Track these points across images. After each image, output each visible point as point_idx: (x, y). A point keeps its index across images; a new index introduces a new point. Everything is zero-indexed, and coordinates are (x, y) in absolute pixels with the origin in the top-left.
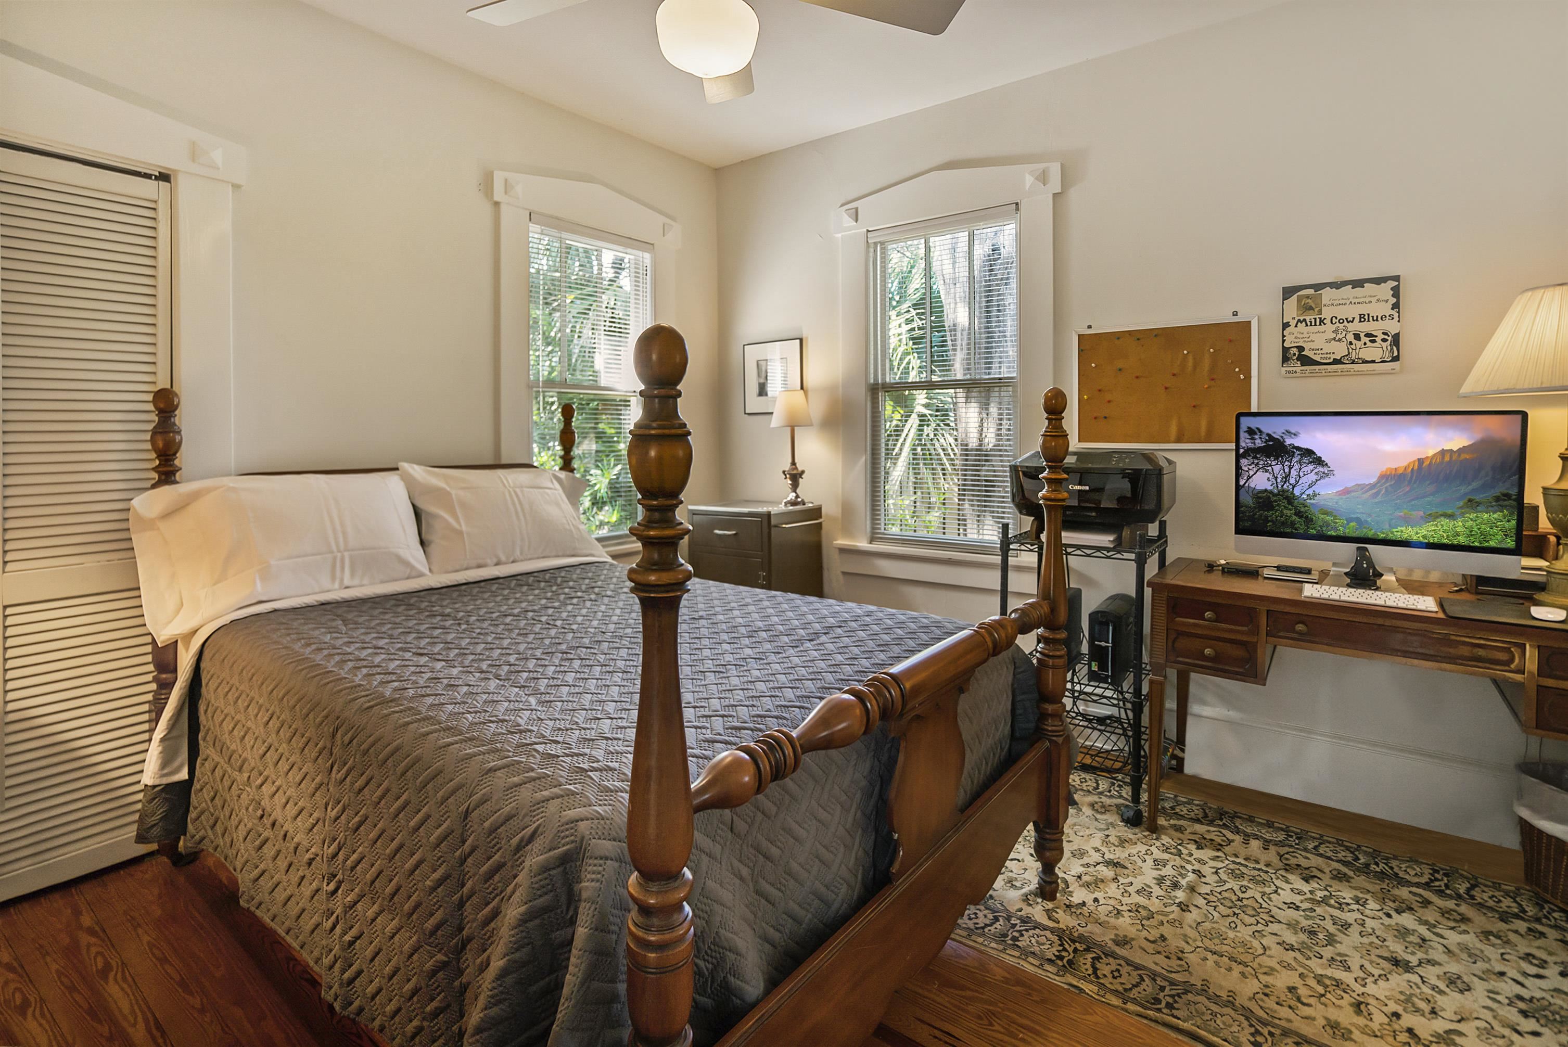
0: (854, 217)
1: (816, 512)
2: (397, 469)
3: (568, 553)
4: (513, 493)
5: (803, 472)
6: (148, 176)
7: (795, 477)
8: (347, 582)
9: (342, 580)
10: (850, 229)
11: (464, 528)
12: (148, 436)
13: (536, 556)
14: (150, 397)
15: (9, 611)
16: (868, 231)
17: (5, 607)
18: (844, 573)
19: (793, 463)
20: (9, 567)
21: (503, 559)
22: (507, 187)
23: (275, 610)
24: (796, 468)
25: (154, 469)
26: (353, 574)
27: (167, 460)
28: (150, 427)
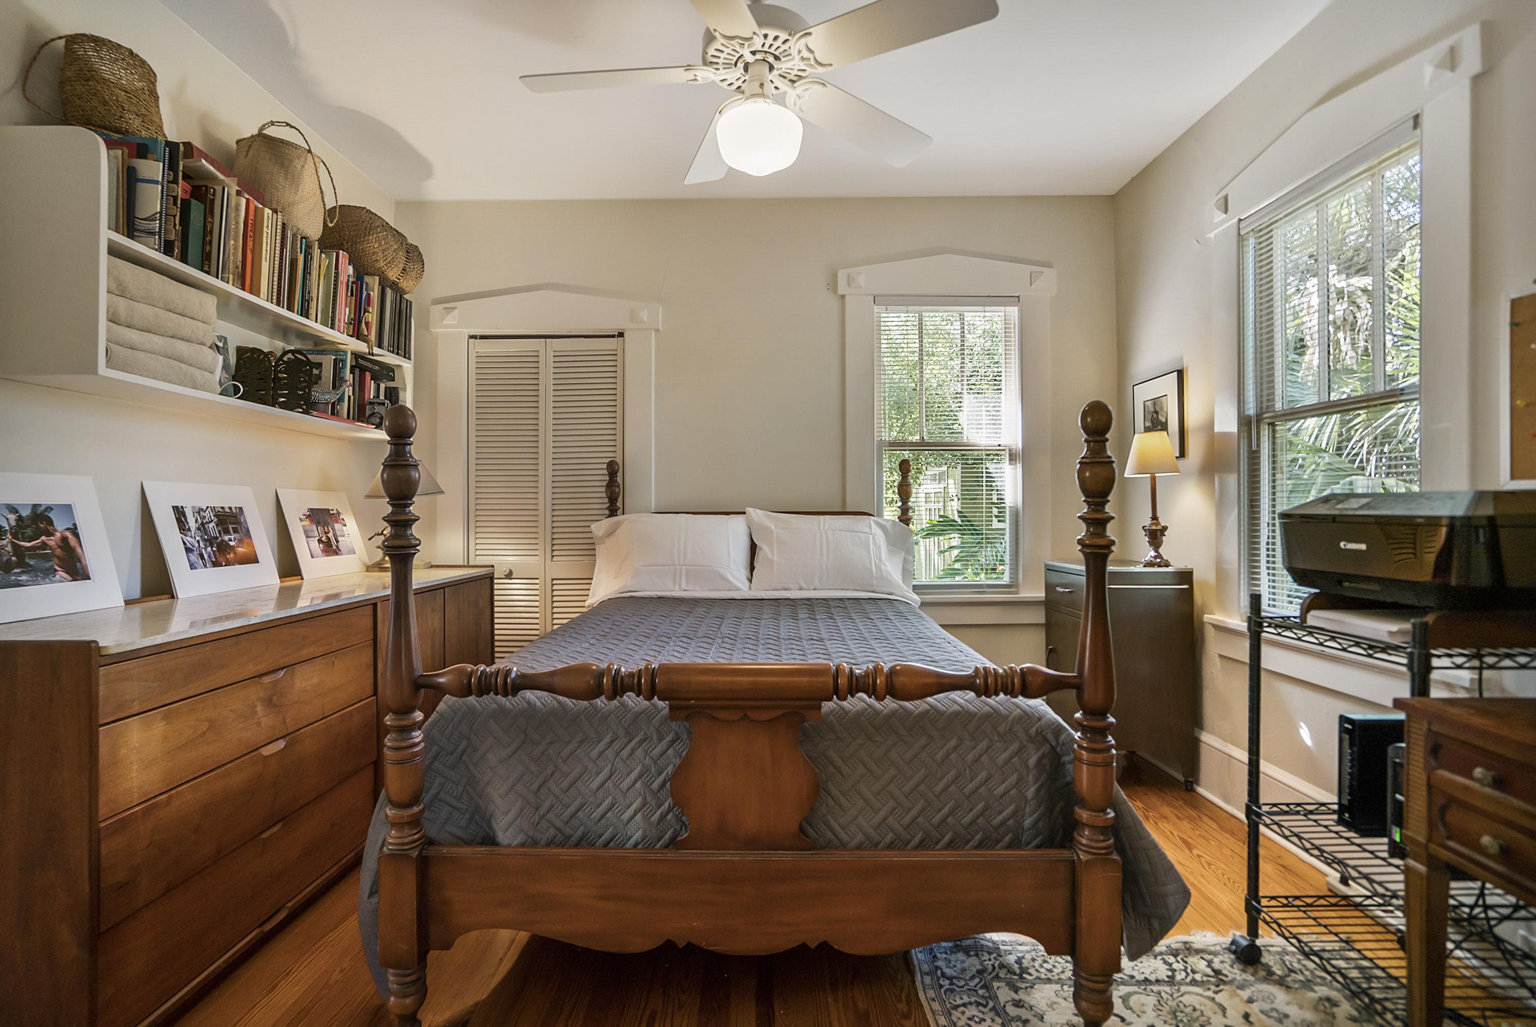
0: (1223, 208)
1: (1186, 576)
2: (744, 513)
3: (866, 588)
4: (824, 534)
5: (1165, 528)
6: (613, 336)
7: (1156, 536)
8: (684, 586)
9: (680, 585)
10: (1224, 222)
11: (775, 558)
12: (604, 489)
13: (835, 587)
14: (605, 466)
15: (555, 582)
16: (1240, 220)
17: (553, 580)
18: (1220, 656)
19: (1155, 517)
20: (555, 559)
21: (804, 586)
22: (850, 280)
23: (632, 597)
24: (1158, 524)
25: (607, 508)
26: (688, 582)
27: (613, 503)
28: (605, 483)
